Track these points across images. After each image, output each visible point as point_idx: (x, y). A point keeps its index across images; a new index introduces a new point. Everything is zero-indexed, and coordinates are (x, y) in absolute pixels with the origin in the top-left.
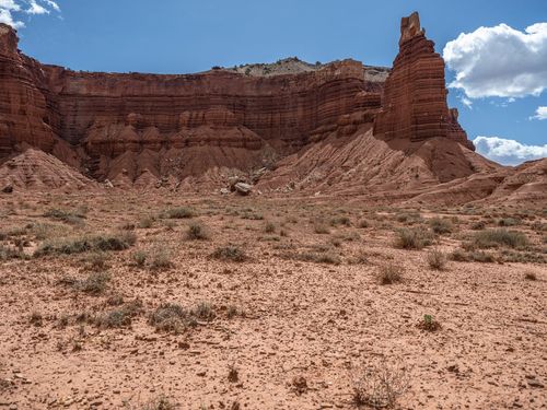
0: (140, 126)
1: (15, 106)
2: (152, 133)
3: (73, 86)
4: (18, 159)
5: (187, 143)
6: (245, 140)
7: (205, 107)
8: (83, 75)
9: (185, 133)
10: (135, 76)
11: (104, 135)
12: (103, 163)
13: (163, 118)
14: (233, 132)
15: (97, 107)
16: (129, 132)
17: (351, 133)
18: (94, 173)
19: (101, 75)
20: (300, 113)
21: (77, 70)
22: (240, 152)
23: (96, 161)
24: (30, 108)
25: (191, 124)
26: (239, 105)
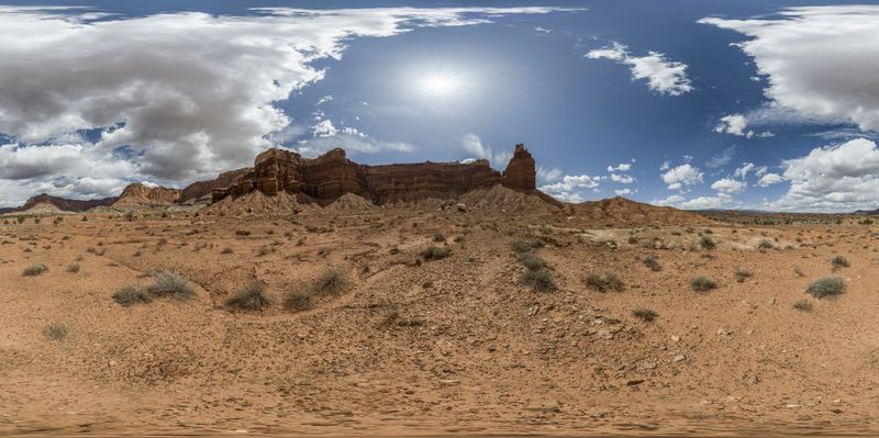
0: (397, 184)
1: (344, 176)
2: (402, 186)
3: (370, 171)
4: (342, 198)
5: (417, 189)
6: (442, 188)
7: (424, 175)
8: (376, 167)
9: (416, 185)
10: (395, 165)
11: (382, 188)
12: (382, 198)
13: (406, 180)
14: (435, 185)
15: (380, 178)
16: (392, 186)
17: (491, 186)
18: (377, 202)
19: (381, 166)
20: (463, 178)
21: (373, 165)
22: (440, 193)
23: (378, 198)
24: (350, 177)
25: (418, 182)
26: (438, 174)
